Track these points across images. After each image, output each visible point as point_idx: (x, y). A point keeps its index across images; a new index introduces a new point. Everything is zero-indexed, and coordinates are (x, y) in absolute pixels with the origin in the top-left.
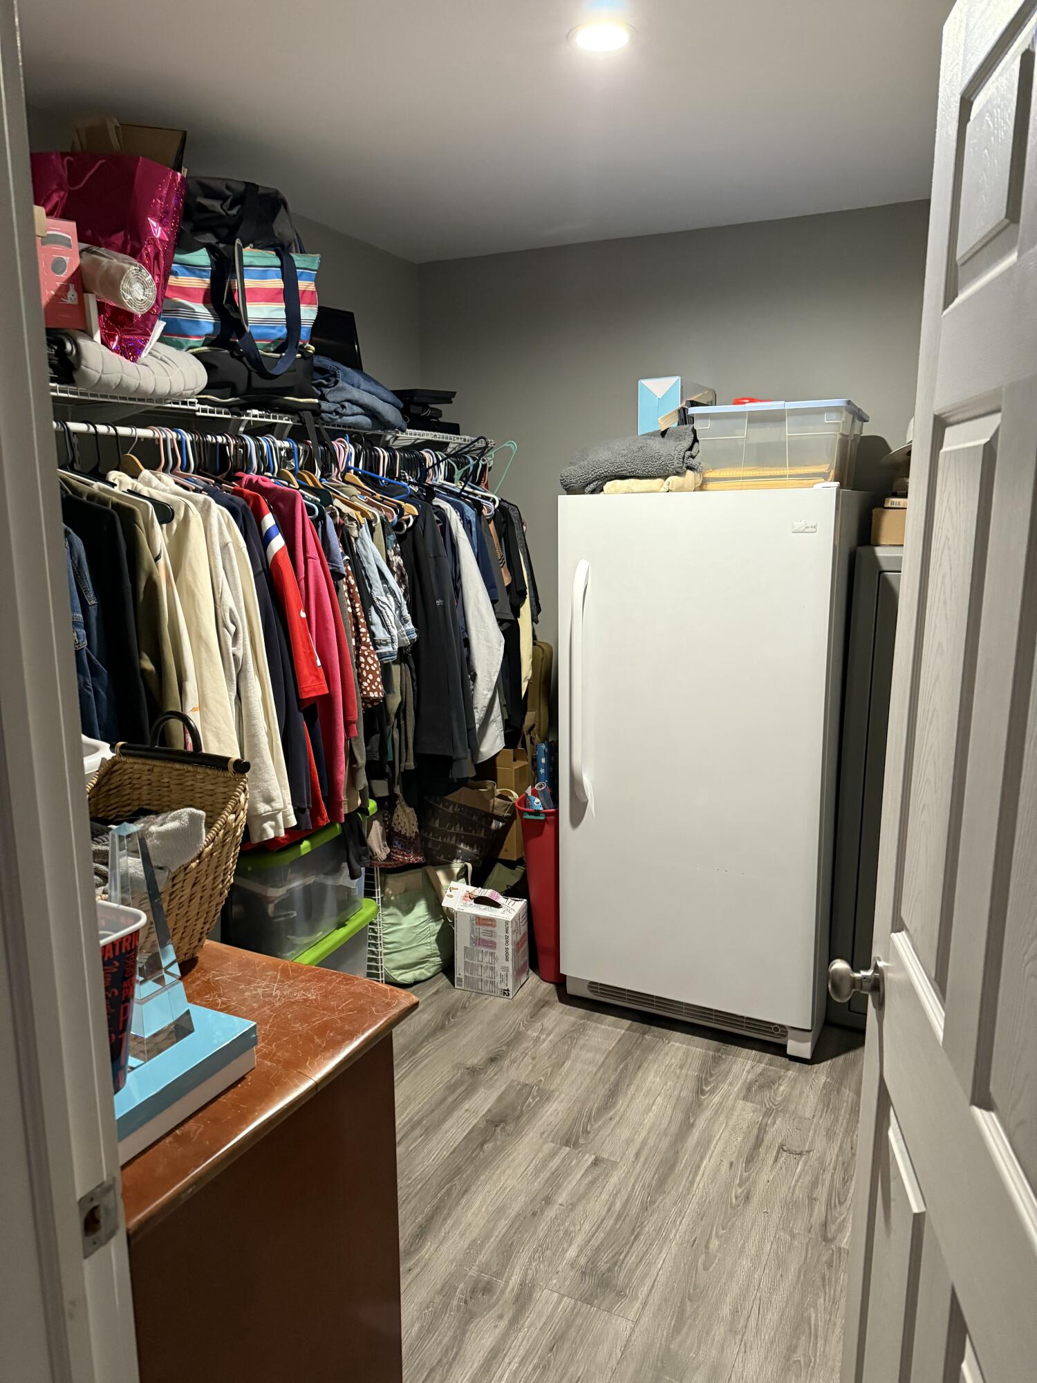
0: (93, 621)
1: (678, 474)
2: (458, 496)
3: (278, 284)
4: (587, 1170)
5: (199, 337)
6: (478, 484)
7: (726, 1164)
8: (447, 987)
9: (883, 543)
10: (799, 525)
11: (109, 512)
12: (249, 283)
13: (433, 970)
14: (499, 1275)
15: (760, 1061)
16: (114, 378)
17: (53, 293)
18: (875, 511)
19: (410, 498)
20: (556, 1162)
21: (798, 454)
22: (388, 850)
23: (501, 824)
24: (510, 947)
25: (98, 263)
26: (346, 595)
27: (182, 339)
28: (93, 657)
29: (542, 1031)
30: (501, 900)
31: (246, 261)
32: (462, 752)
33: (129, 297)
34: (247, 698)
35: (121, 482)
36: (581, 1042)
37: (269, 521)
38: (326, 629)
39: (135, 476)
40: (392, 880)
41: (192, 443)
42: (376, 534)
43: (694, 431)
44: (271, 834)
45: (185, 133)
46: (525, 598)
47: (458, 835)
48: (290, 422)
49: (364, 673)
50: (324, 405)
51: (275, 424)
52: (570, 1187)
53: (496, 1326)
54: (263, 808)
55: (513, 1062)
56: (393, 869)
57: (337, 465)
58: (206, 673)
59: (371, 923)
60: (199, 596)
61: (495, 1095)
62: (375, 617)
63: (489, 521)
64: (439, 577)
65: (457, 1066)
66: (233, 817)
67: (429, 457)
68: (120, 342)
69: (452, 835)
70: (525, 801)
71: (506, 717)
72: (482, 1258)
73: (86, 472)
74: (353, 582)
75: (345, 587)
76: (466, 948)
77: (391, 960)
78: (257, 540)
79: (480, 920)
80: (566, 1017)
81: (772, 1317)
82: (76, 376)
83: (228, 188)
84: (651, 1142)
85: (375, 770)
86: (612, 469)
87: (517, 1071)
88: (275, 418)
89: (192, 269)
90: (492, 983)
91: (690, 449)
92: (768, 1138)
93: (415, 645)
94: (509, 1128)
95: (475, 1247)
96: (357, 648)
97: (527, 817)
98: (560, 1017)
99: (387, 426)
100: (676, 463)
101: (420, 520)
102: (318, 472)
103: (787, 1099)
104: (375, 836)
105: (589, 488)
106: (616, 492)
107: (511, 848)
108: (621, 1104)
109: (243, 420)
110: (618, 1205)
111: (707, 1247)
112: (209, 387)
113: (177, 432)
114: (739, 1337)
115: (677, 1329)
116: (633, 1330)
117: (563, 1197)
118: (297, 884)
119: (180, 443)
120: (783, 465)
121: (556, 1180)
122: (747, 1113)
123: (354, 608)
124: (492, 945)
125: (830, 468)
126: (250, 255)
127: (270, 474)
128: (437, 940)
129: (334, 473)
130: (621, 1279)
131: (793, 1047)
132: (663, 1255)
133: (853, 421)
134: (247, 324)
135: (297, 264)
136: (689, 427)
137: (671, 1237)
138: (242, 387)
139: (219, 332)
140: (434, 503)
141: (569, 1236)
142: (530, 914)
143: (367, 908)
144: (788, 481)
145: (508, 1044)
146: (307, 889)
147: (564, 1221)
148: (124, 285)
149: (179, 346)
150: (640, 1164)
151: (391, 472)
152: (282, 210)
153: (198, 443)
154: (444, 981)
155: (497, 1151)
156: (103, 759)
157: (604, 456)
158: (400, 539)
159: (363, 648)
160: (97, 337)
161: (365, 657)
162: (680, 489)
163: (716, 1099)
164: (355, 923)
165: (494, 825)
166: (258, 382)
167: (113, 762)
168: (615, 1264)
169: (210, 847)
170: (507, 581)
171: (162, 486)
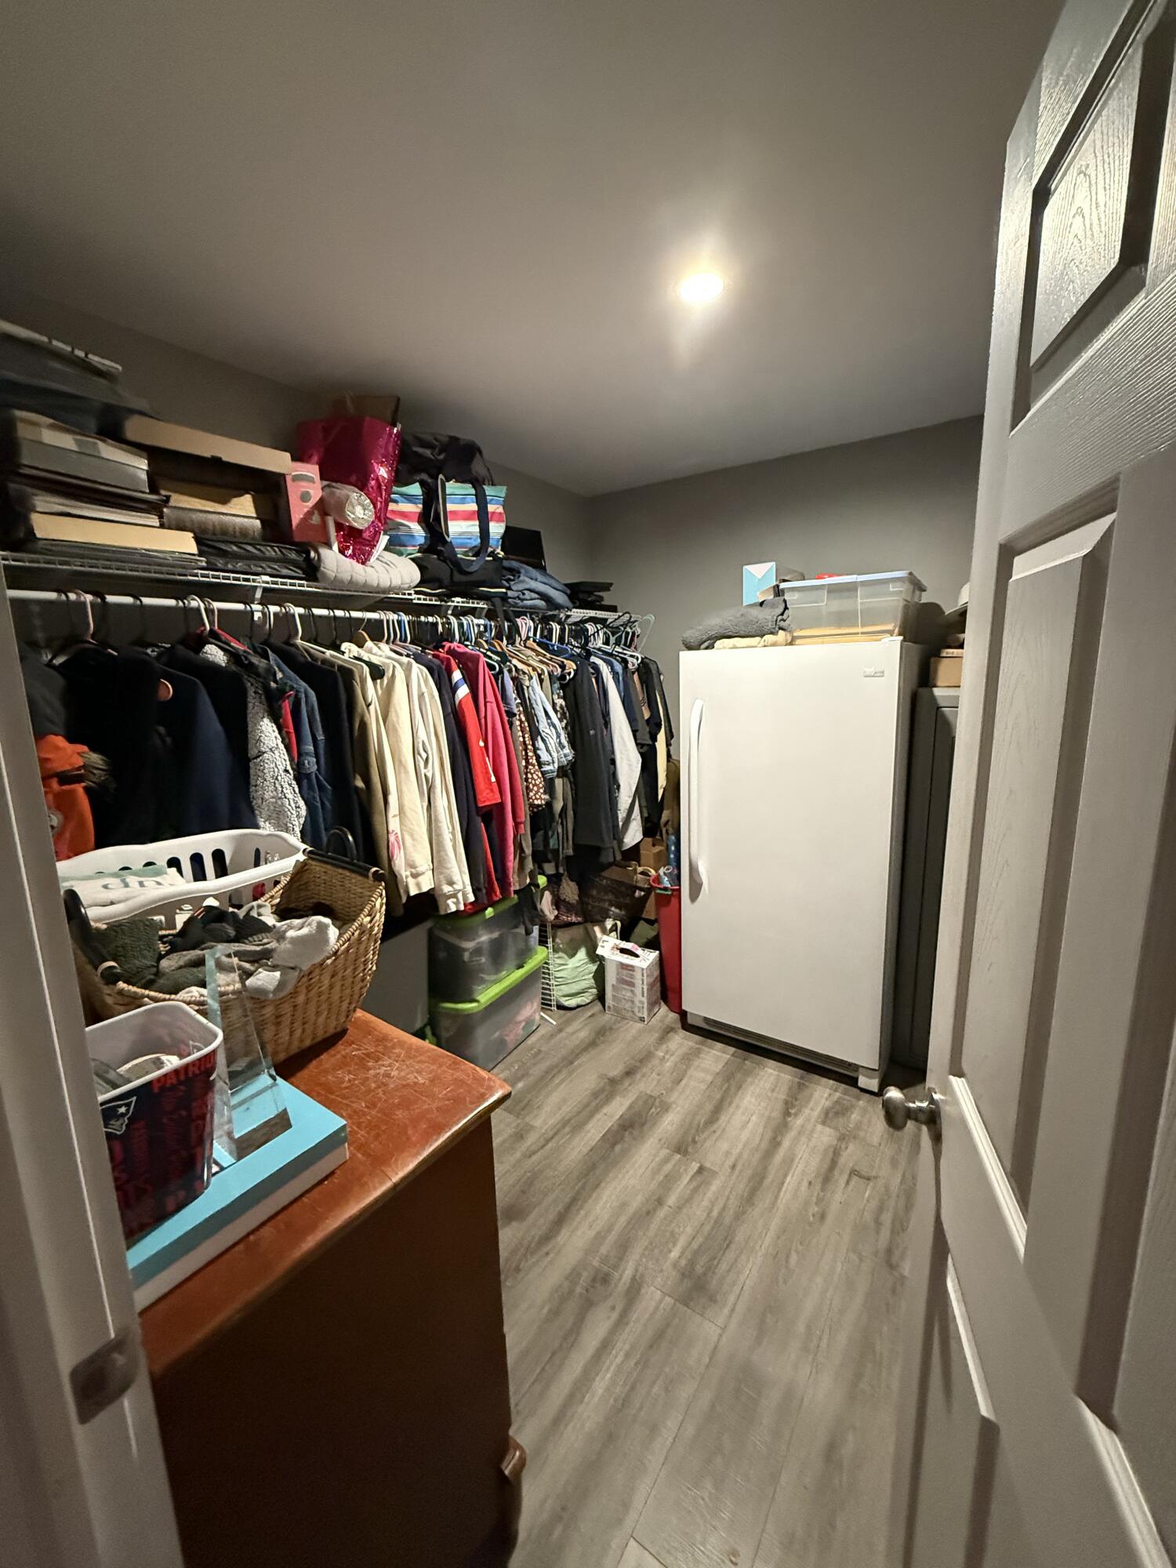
0: (322, 751)
1: (772, 633)
2: (611, 655)
3: (474, 507)
4: (693, 1176)
5: (414, 546)
6: (629, 647)
7: (805, 1184)
8: (601, 1011)
9: (939, 684)
10: (870, 671)
11: (333, 672)
12: (450, 507)
13: (591, 998)
14: (615, 1267)
15: (836, 1091)
16: (346, 577)
17: (302, 516)
18: (932, 660)
19: (571, 658)
20: (668, 1167)
21: (870, 617)
22: (556, 912)
23: (643, 893)
24: (645, 987)
25: (333, 494)
26: (519, 728)
27: (402, 548)
28: (321, 778)
29: (667, 1052)
30: (639, 951)
31: (448, 491)
32: (609, 842)
33: (353, 516)
34: (435, 807)
35: (350, 650)
36: (696, 1063)
37: (457, 675)
38: (499, 754)
39: (361, 645)
40: (560, 933)
41: (409, 622)
42: (544, 684)
43: (785, 601)
44: (453, 908)
45: (399, 399)
46: (660, 728)
47: (610, 901)
48: (485, 606)
49: (531, 786)
50: (510, 593)
51: (476, 608)
52: (679, 1190)
53: (609, 1318)
54: (447, 889)
55: (644, 1076)
56: (559, 925)
57: (520, 636)
58: (405, 789)
59: (546, 963)
60: (400, 731)
61: (627, 1103)
62: (540, 744)
63: (633, 673)
64: (592, 714)
65: (602, 1076)
66: (368, 919)
67: (591, 628)
68: (353, 551)
69: (605, 901)
70: (658, 879)
71: (646, 815)
72: (604, 1250)
73: (328, 644)
74: (523, 719)
75: (518, 723)
76: (613, 985)
77: (560, 990)
78: (446, 688)
79: (623, 966)
80: (686, 1042)
81: (842, 1338)
82: (319, 575)
83: (436, 439)
84: (745, 1156)
85: (539, 858)
86: (722, 631)
87: (646, 1084)
88: (473, 603)
89: (409, 498)
90: (633, 1012)
91: (782, 614)
92: (842, 1160)
93: (573, 764)
94: (636, 1132)
95: (600, 1238)
96: (526, 767)
97: (658, 891)
98: (682, 1041)
99: (558, 607)
100: (770, 625)
101: (579, 672)
102: (505, 641)
103: (858, 1126)
104: (546, 905)
105: (703, 646)
106: (724, 648)
107: (650, 911)
108: (723, 1118)
109: (450, 606)
110: (715, 1213)
111: (787, 1262)
112: (422, 583)
113: (399, 615)
114: (810, 1358)
115: (758, 1340)
116: (721, 1335)
117: (672, 1200)
118: (484, 938)
119: (399, 622)
120: (855, 625)
121: (669, 1182)
122: (825, 1136)
123: (524, 738)
124: (632, 984)
125: (895, 627)
126: (452, 487)
127: (468, 643)
128: (594, 977)
129: (518, 640)
130: (714, 1283)
131: (863, 1082)
132: (750, 1266)
133: (914, 592)
134: (448, 536)
135: (487, 493)
136: (781, 598)
137: (757, 1248)
138: (446, 581)
139: (428, 542)
140: (591, 660)
141: (673, 1238)
142: (661, 961)
143: (541, 954)
144: (860, 637)
145: (641, 1061)
146: (493, 942)
147: (671, 1222)
148: (348, 508)
149: (400, 554)
150: (734, 1177)
151: (561, 639)
152: (478, 455)
153: (414, 622)
154: (598, 1006)
155: (625, 1152)
156: (297, 861)
157: (714, 622)
158: (562, 687)
159: (530, 767)
160: (335, 547)
161: (532, 774)
162: (774, 645)
163: (799, 1121)
164: (530, 965)
165: (637, 894)
166: (458, 577)
167: (304, 863)
168: (710, 1269)
169: (346, 945)
170: (647, 715)
171: (380, 653)
